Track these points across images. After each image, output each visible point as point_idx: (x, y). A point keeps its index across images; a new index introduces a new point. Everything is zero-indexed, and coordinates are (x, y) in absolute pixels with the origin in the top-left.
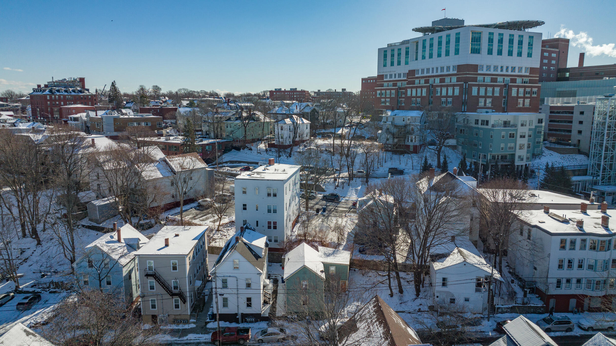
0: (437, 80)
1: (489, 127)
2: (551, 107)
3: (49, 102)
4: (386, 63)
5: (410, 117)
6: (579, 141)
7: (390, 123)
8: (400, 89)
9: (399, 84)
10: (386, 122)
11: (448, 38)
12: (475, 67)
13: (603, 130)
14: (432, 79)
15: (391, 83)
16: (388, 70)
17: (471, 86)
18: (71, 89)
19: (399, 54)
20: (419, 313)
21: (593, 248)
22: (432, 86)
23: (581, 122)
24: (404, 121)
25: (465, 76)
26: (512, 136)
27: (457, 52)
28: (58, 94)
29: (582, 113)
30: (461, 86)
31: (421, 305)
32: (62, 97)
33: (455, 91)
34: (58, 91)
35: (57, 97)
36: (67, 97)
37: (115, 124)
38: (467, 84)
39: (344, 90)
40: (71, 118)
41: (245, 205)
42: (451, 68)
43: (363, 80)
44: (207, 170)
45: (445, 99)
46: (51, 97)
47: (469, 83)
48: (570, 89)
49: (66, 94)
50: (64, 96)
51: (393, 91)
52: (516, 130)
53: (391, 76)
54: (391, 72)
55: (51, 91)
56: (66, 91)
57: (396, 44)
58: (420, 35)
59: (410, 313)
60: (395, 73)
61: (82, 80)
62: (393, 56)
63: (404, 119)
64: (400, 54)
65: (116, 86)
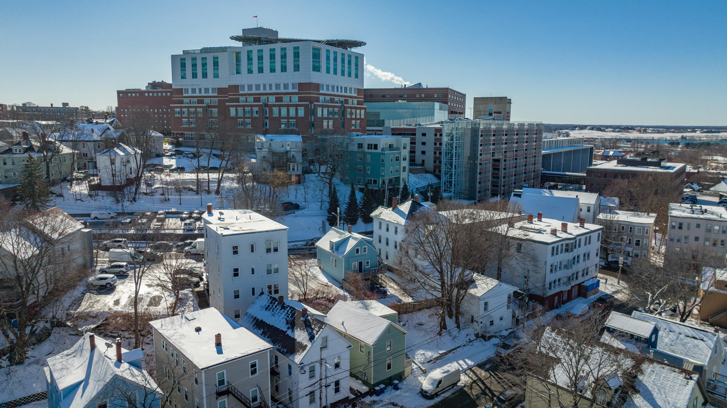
0: (272, 100)
1: (379, 150)
2: (392, 129)
4: (185, 74)
5: (289, 143)
6: (423, 161)
7: (267, 150)
8: (209, 107)
9: (207, 101)
10: (261, 149)
11: (283, 52)
12: (317, 86)
13: (451, 150)
14: (265, 97)
15: (195, 100)
16: (188, 83)
17: (316, 107)
19: (204, 65)
20: (471, 344)
21: (567, 250)
22: (266, 105)
23: (424, 144)
24: (283, 147)
25: (310, 95)
26: (397, 159)
27: (297, 68)
29: (424, 135)
30: (306, 106)
31: (467, 335)
33: (299, 111)
38: (313, 104)
39: (65, 104)
41: (236, 270)
42: (290, 86)
43: (119, 92)
44: (84, 232)
45: (286, 120)
47: (315, 103)
48: (374, 111)
51: (200, 110)
52: (400, 153)
53: (194, 91)
54: (193, 85)
57: (196, 52)
58: (239, 44)
59: (464, 346)
60: (200, 87)
62: (194, 66)
63: (283, 144)
64: (206, 64)
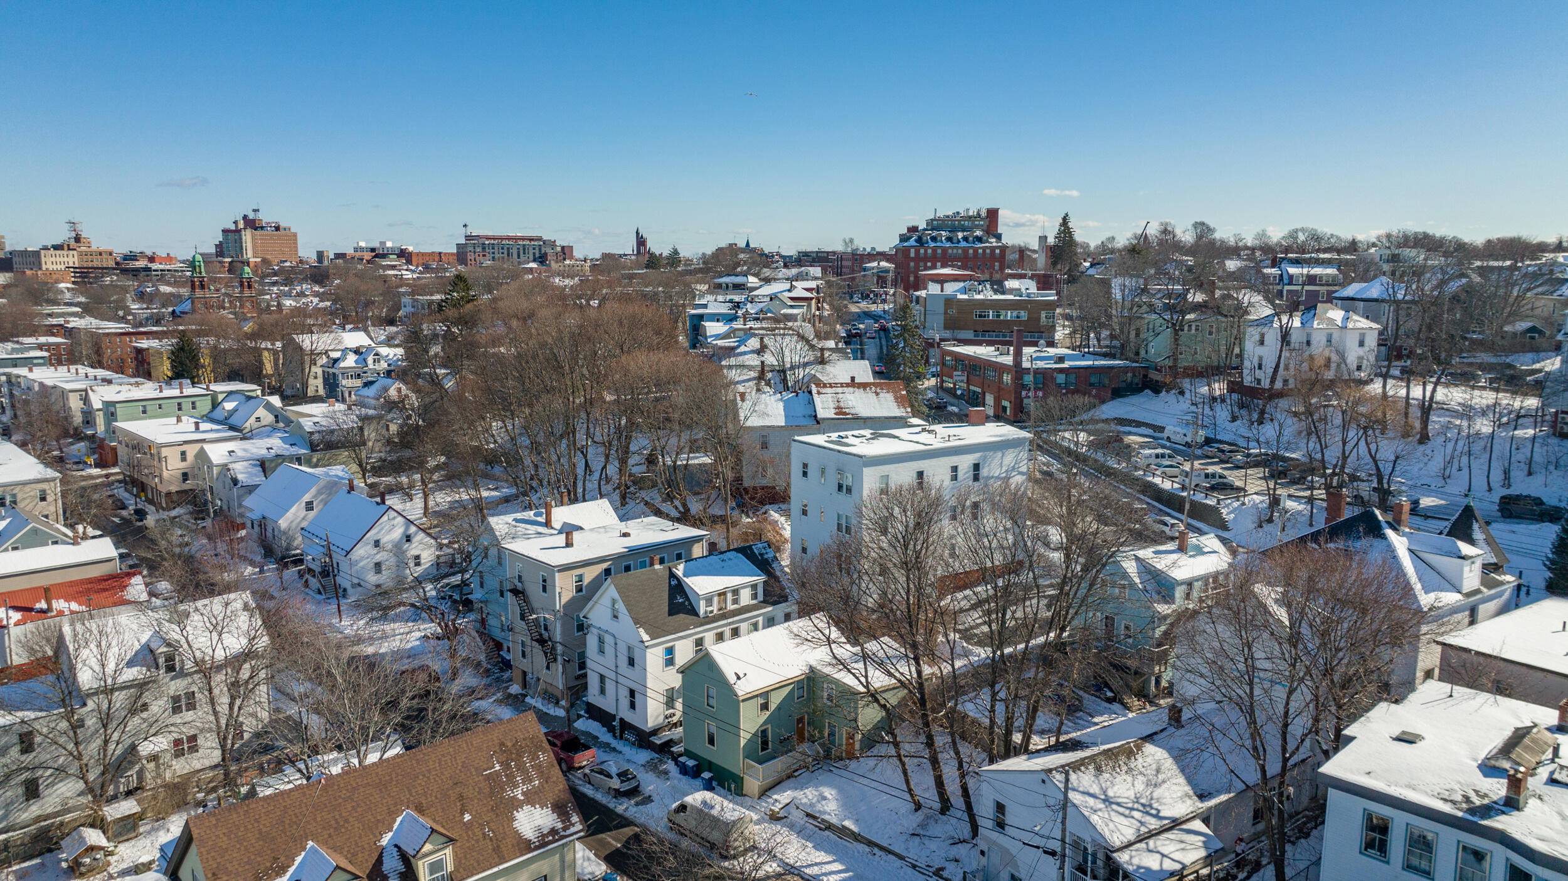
3: (912, 264)
18: (960, 235)
28: (932, 244)
32: (939, 251)
34: (934, 239)
35: (930, 251)
36: (950, 251)
37: (946, 313)
40: (918, 298)
46: (917, 252)
49: (948, 245)
50: (945, 250)
55: (919, 240)
56: (949, 239)
61: (993, 214)
65: (1070, 225)
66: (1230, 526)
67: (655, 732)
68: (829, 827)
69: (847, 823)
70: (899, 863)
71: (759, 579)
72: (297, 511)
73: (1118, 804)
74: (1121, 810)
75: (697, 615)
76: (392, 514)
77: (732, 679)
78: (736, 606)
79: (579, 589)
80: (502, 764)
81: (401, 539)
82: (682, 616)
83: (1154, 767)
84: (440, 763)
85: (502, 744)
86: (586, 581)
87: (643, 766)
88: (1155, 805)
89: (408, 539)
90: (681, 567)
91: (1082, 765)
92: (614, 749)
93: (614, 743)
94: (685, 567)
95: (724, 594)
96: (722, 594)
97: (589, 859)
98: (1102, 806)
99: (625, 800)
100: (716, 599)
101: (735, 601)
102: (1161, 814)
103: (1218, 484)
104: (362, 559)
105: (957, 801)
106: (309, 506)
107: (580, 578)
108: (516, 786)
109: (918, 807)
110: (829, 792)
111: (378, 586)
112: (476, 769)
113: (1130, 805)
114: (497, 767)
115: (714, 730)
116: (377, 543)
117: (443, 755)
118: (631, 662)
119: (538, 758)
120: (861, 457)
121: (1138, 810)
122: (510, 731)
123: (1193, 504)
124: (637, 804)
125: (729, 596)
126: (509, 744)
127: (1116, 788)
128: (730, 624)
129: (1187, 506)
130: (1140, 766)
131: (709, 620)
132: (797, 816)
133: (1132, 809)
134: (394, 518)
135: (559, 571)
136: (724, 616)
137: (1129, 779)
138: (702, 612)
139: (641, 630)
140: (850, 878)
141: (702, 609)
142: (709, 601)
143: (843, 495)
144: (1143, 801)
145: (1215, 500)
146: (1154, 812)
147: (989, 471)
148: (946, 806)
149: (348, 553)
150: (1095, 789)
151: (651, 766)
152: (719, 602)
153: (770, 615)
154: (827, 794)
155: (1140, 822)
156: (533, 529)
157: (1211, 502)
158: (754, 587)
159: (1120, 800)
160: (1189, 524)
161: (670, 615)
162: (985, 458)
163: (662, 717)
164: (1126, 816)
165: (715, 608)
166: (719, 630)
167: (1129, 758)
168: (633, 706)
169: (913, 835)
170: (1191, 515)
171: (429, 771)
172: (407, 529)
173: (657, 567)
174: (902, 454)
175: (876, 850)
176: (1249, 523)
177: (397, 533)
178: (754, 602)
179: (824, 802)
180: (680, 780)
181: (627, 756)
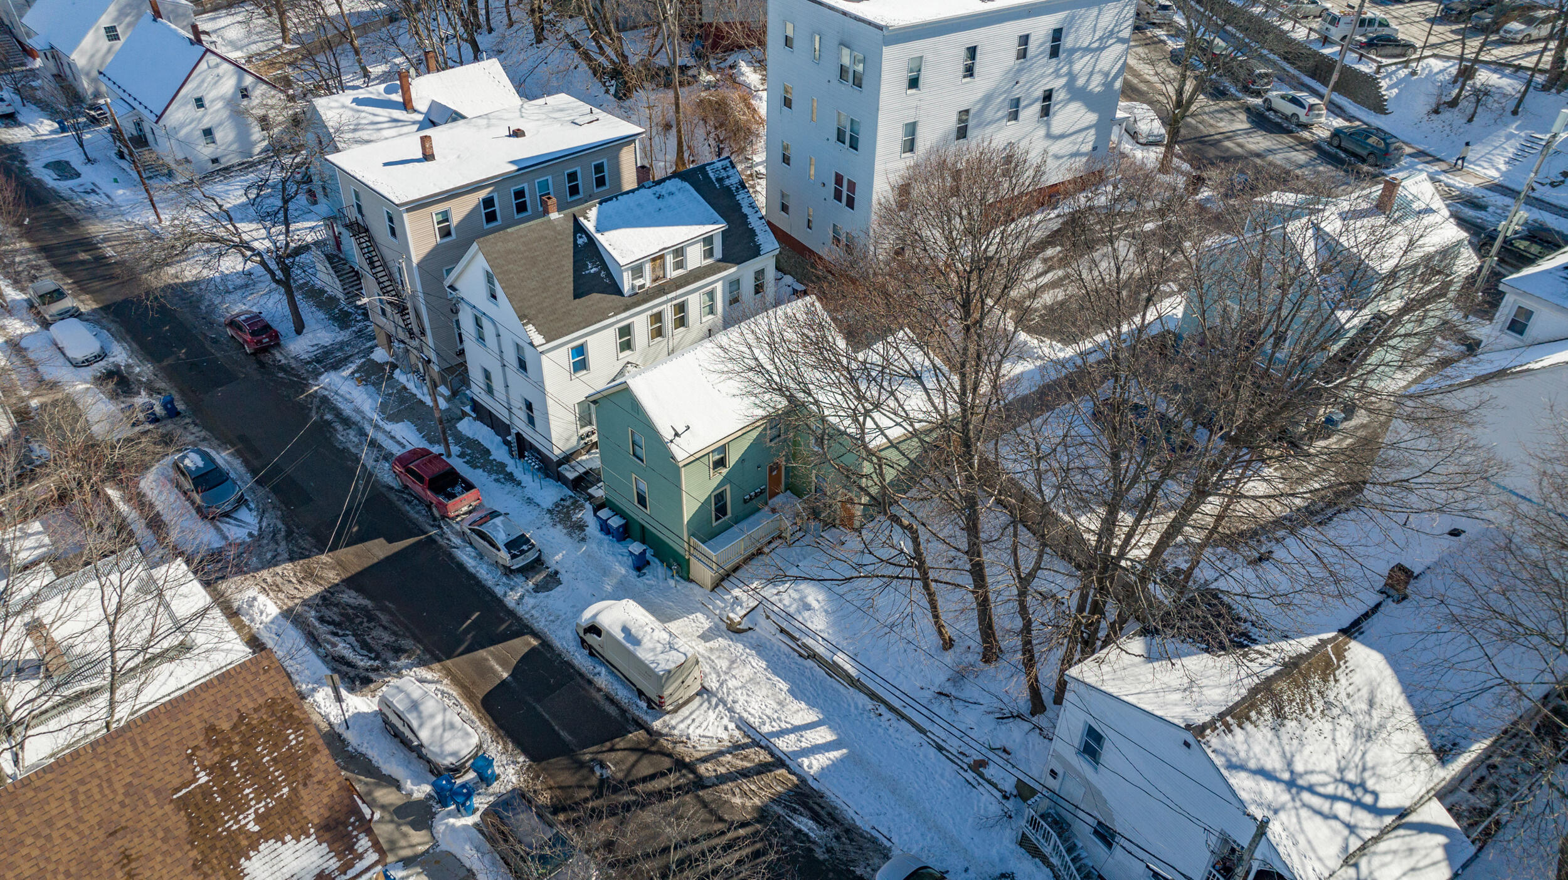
66: (1390, 106)
67: (567, 458)
68: (813, 656)
69: (841, 659)
70: (916, 737)
71: (716, 228)
72: (96, 41)
73: (1311, 789)
74: (1315, 801)
75: (619, 292)
76: (212, 59)
77: (667, 434)
78: (680, 272)
79: (446, 233)
80: (210, 770)
81: (234, 94)
82: (596, 296)
83: (1365, 693)
84: (75, 801)
85: (211, 729)
86: (456, 219)
87: (549, 511)
88: (1370, 784)
89: (245, 93)
90: (593, 213)
91: (1252, 706)
92: (510, 477)
93: (511, 465)
94: (599, 213)
95: (662, 257)
96: (658, 259)
97: (452, 726)
98: (1285, 797)
99: (519, 579)
100: (648, 268)
101: (679, 265)
102: (1383, 803)
103: (1379, 38)
104: (182, 125)
105: (1010, 643)
106: (112, 33)
107: (445, 217)
108: (242, 808)
109: (948, 644)
110: (814, 595)
111: (215, 161)
112: (157, 792)
113: (1330, 790)
114: (203, 778)
115: (643, 486)
116: (199, 103)
117: (82, 782)
118: (522, 365)
119: (286, 741)
120: (880, 28)
121: (1342, 799)
122: (226, 698)
123: (1347, 72)
124: (537, 589)
125: (670, 260)
126: (226, 726)
127: (1307, 750)
128: (671, 300)
129: (1335, 77)
130: (1343, 696)
131: (641, 297)
132: (765, 629)
133: (1334, 798)
134: (217, 66)
135: (408, 210)
136: (661, 291)
137: (1327, 727)
138: (626, 288)
139: (530, 327)
140: (842, 760)
141: (627, 283)
142: (637, 271)
143: (847, 88)
144: (1351, 776)
145: (1374, 66)
146: (1368, 799)
147: (1076, 39)
148: (990, 653)
149: (159, 118)
150: (1273, 762)
151: (562, 514)
152: (654, 270)
153: (734, 278)
154: (811, 600)
155: (1348, 826)
156: (384, 113)
157: (1366, 68)
158: (708, 240)
159: (1314, 779)
160: (1331, 102)
161: (577, 296)
162: (1071, 20)
163: (574, 440)
164: (1326, 817)
165: (647, 281)
166: (655, 310)
167: (1325, 680)
168: (531, 421)
169: (940, 693)
170: (1338, 88)
171: (50, 823)
172: (240, 80)
173: (554, 216)
174: (946, 20)
175: (882, 709)
176: (1422, 105)
177: (228, 85)
178: (709, 261)
179: (806, 614)
180: (600, 543)
181: (529, 492)
